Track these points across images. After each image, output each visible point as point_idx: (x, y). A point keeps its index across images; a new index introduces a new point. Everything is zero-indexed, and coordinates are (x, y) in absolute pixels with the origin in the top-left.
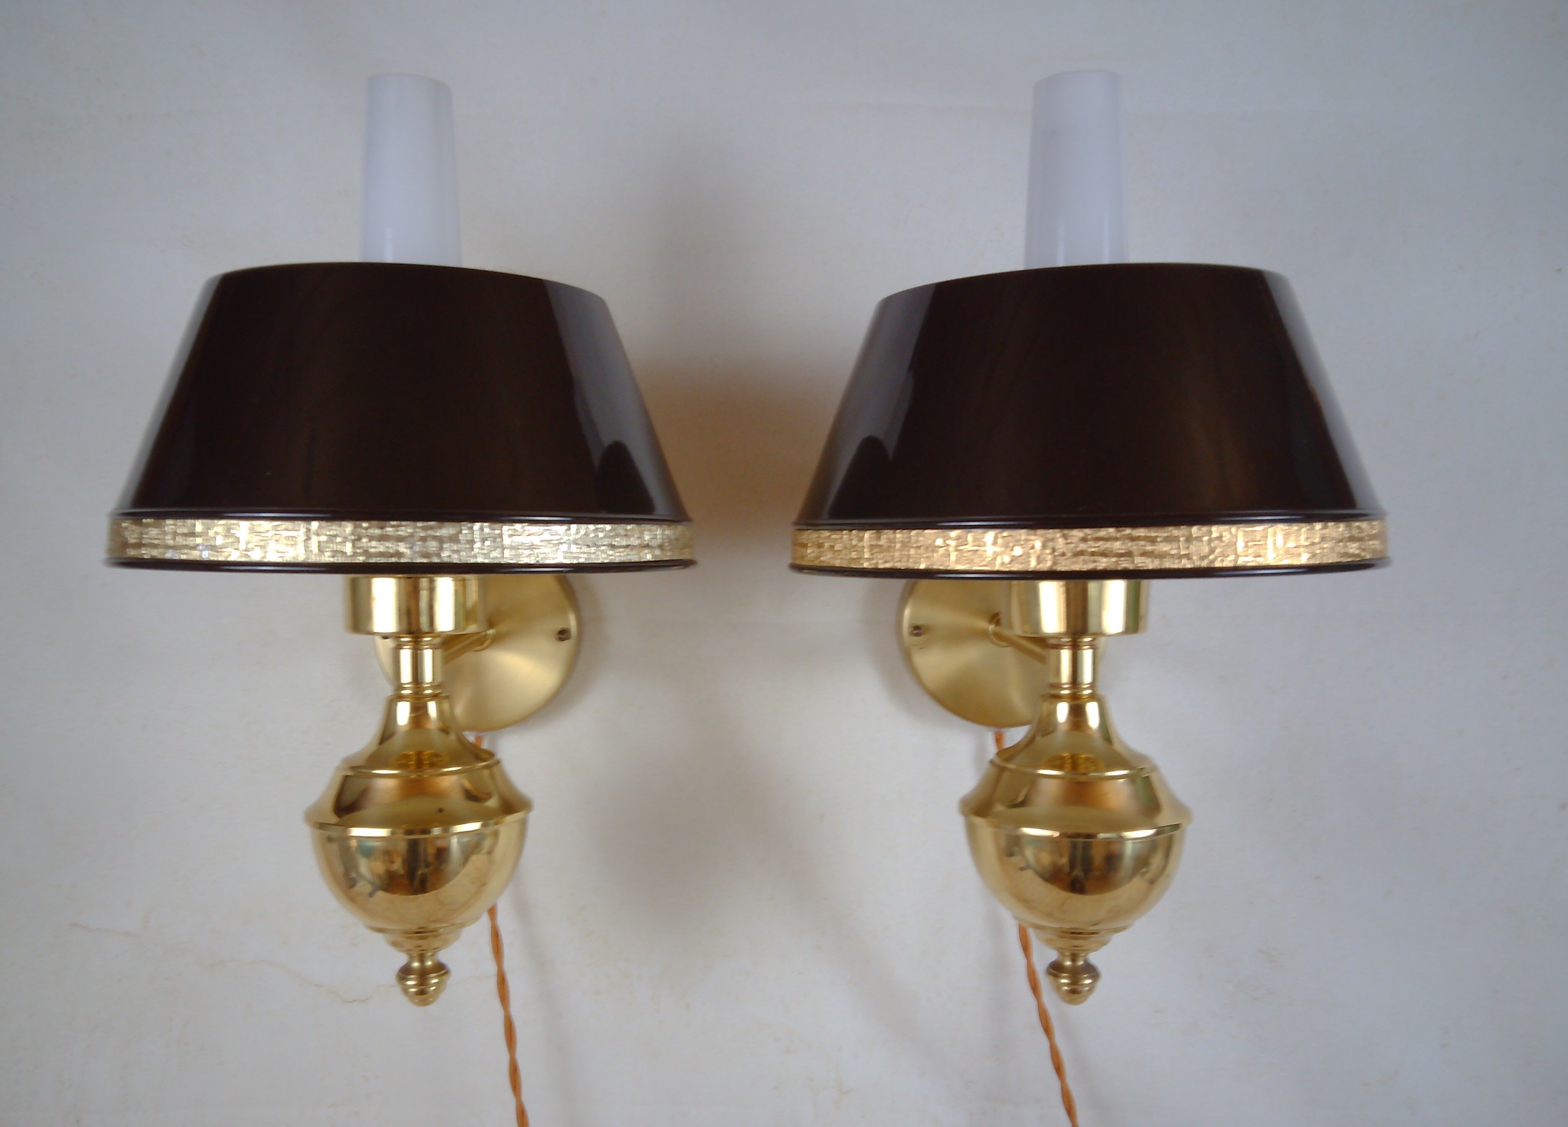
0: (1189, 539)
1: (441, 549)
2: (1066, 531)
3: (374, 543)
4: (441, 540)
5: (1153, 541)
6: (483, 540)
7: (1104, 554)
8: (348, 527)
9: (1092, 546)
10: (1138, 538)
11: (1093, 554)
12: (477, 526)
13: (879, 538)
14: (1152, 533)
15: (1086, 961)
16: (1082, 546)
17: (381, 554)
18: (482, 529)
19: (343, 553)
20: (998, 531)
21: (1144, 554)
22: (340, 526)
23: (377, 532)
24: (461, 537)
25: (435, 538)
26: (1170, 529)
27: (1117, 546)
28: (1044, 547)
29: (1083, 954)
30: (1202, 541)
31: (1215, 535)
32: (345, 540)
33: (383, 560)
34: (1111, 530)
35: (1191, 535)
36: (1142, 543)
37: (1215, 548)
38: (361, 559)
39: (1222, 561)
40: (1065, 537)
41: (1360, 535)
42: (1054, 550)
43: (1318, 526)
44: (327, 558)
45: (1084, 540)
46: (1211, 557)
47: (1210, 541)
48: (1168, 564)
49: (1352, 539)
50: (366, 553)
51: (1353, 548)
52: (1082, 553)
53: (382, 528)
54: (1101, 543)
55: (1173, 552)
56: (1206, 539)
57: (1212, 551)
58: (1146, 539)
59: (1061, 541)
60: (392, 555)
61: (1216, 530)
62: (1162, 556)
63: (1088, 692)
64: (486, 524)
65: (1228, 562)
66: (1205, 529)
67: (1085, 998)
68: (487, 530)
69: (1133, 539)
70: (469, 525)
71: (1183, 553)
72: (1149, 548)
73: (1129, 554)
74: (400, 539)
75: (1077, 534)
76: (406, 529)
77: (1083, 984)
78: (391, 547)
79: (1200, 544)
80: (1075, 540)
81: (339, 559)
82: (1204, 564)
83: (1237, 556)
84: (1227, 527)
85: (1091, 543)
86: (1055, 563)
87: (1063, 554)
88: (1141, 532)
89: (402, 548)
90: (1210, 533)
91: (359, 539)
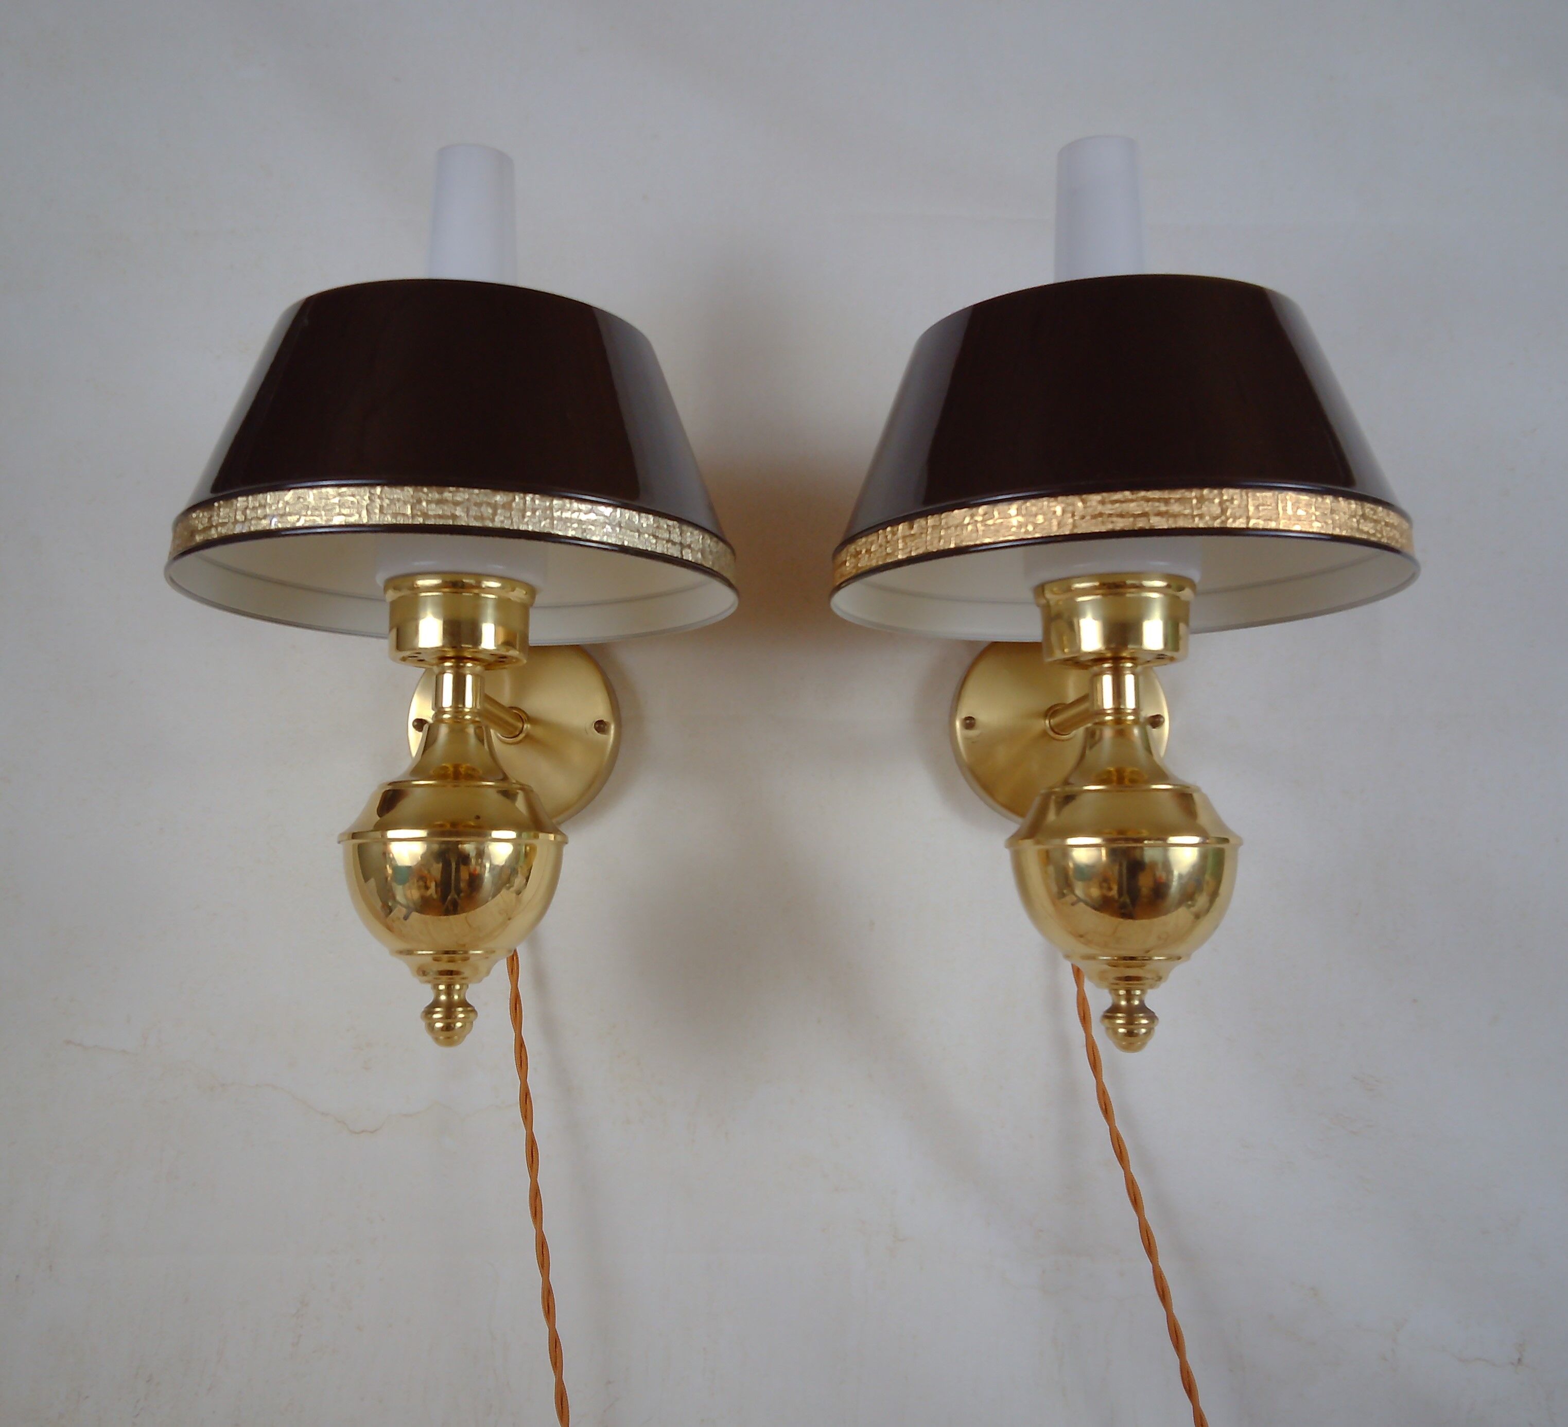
0: (1201, 500)
1: (495, 514)
2: (1084, 496)
3: (433, 506)
4: (495, 507)
5: (1166, 501)
6: (534, 511)
7: (1121, 515)
8: (409, 490)
9: (1108, 509)
10: (1153, 500)
11: (1110, 515)
12: (529, 498)
13: (912, 528)
14: (1166, 494)
15: (1142, 1002)
16: (1100, 508)
17: (440, 517)
18: (533, 500)
19: (404, 515)
20: (1020, 502)
21: (1159, 514)
22: (403, 490)
23: (437, 496)
24: (514, 505)
25: (489, 504)
26: (1183, 491)
27: (1133, 507)
28: (1064, 512)
29: (1138, 992)
30: (1214, 503)
31: (1225, 497)
32: (405, 503)
33: (441, 522)
34: (1127, 494)
35: (1202, 496)
36: (1157, 504)
37: (1227, 508)
38: (420, 520)
39: (1234, 521)
40: (1084, 502)
41: (1375, 517)
42: (1073, 515)
43: (1328, 500)
44: (389, 519)
45: (1102, 502)
46: (1223, 518)
47: (1221, 503)
48: (1182, 523)
49: (1364, 516)
50: (425, 515)
51: (1368, 527)
52: (1101, 515)
53: (441, 493)
54: (1117, 505)
55: (1187, 512)
56: (1217, 501)
57: (1224, 511)
58: (1159, 500)
59: (1080, 504)
60: (448, 517)
61: (1227, 493)
62: (1175, 516)
63: (1131, 718)
64: (537, 496)
65: (1240, 524)
66: (1216, 492)
67: (1144, 1044)
68: (537, 502)
69: (1148, 500)
70: (522, 495)
71: (1195, 513)
72: (1163, 508)
73: (1145, 515)
74: (456, 504)
75: (1095, 499)
76: (463, 495)
77: (1141, 1024)
78: (447, 510)
79: (1213, 505)
80: (1094, 503)
81: (401, 521)
82: (1217, 524)
83: (1248, 519)
84: (1238, 491)
85: (1109, 506)
86: (1074, 525)
87: (1083, 517)
88: (1156, 494)
89: (459, 512)
90: (1221, 495)
91: (419, 501)
